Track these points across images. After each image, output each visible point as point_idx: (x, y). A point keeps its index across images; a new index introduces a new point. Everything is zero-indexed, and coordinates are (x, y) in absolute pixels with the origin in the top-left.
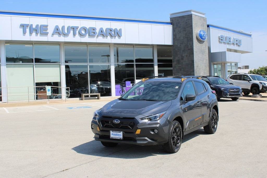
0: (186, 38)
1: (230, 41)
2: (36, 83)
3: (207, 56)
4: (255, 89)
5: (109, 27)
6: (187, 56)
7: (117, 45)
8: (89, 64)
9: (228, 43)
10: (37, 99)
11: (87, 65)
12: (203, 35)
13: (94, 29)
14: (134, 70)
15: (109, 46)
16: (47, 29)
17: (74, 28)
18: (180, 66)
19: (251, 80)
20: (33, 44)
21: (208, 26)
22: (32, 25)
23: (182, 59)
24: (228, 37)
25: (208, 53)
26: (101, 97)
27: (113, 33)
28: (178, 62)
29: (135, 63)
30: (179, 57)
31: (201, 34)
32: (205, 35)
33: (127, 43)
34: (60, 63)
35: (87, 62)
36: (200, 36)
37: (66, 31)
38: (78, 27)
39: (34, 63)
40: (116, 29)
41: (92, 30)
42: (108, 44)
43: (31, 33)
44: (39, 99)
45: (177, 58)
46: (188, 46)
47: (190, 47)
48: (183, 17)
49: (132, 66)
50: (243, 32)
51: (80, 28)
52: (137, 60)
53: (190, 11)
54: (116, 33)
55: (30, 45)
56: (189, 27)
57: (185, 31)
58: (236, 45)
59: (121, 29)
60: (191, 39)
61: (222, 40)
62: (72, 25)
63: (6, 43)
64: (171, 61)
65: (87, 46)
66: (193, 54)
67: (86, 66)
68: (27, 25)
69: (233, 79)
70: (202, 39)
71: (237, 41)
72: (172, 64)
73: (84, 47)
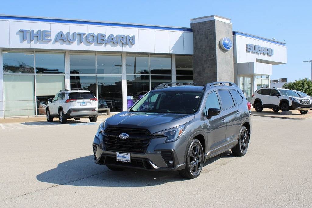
0: (208, 46)
1: (259, 50)
2: (37, 96)
3: (233, 67)
4: (284, 106)
5: (121, 34)
6: (209, 67)
7: (129, 54)
8: (98, 75)
9: (257, 53)
10: (38, 114)
11: (95, 76)
12: (228, 43)
13: (103, 36)
14: (148, 82)
15: (120, 55)
16: (50, 35)
17: (80, 35)
18: (201, 79)
19: (280, 95)
20: (35, 52)
21: (234, 33)
22: (33, 31)
23: (204, 70)
24: (257, 46)
25: (234, 63)
26: (111, 113)
27: (125, 40)
28: (199, 74)
29: (150, 75)
30: (200, 69)
31: (226, 43)
32: (231, 44)
33: (140, 51)
34: (64, 74)
35: (95, 73)
36: (224, 44)
37: (71, 38)
38: (85, 33)
39: (35, 74)
40: (129, 36)
41: (101, 37)
42: (120, 53)
43: (31, 40)
44: (40, 115)
45: (198, 70)
46: (210, 55)
47: (212, 58)
48: (205, 23)
49: (147, 78)
50: (275, 40)
51: (87, 34)
52: (153, 72)
53: (213, 16)
54: (128, 41)
55: (31, 53)
56: (212, 34)
57: (207, 38)
58: (266, 55)
59: (134, 36)
60: (214, 48)
61: (250, 49)
62: (78, 31)
63: (3, 51)
64: (191, 72)
65: (96, 55)
66: (216, 64)
67: (94, 78)
68: (28, 31)
69: (261, 94)
70: (227, 48)
71: (268, 50)
72: (192, 76)
73: (92, 56)
